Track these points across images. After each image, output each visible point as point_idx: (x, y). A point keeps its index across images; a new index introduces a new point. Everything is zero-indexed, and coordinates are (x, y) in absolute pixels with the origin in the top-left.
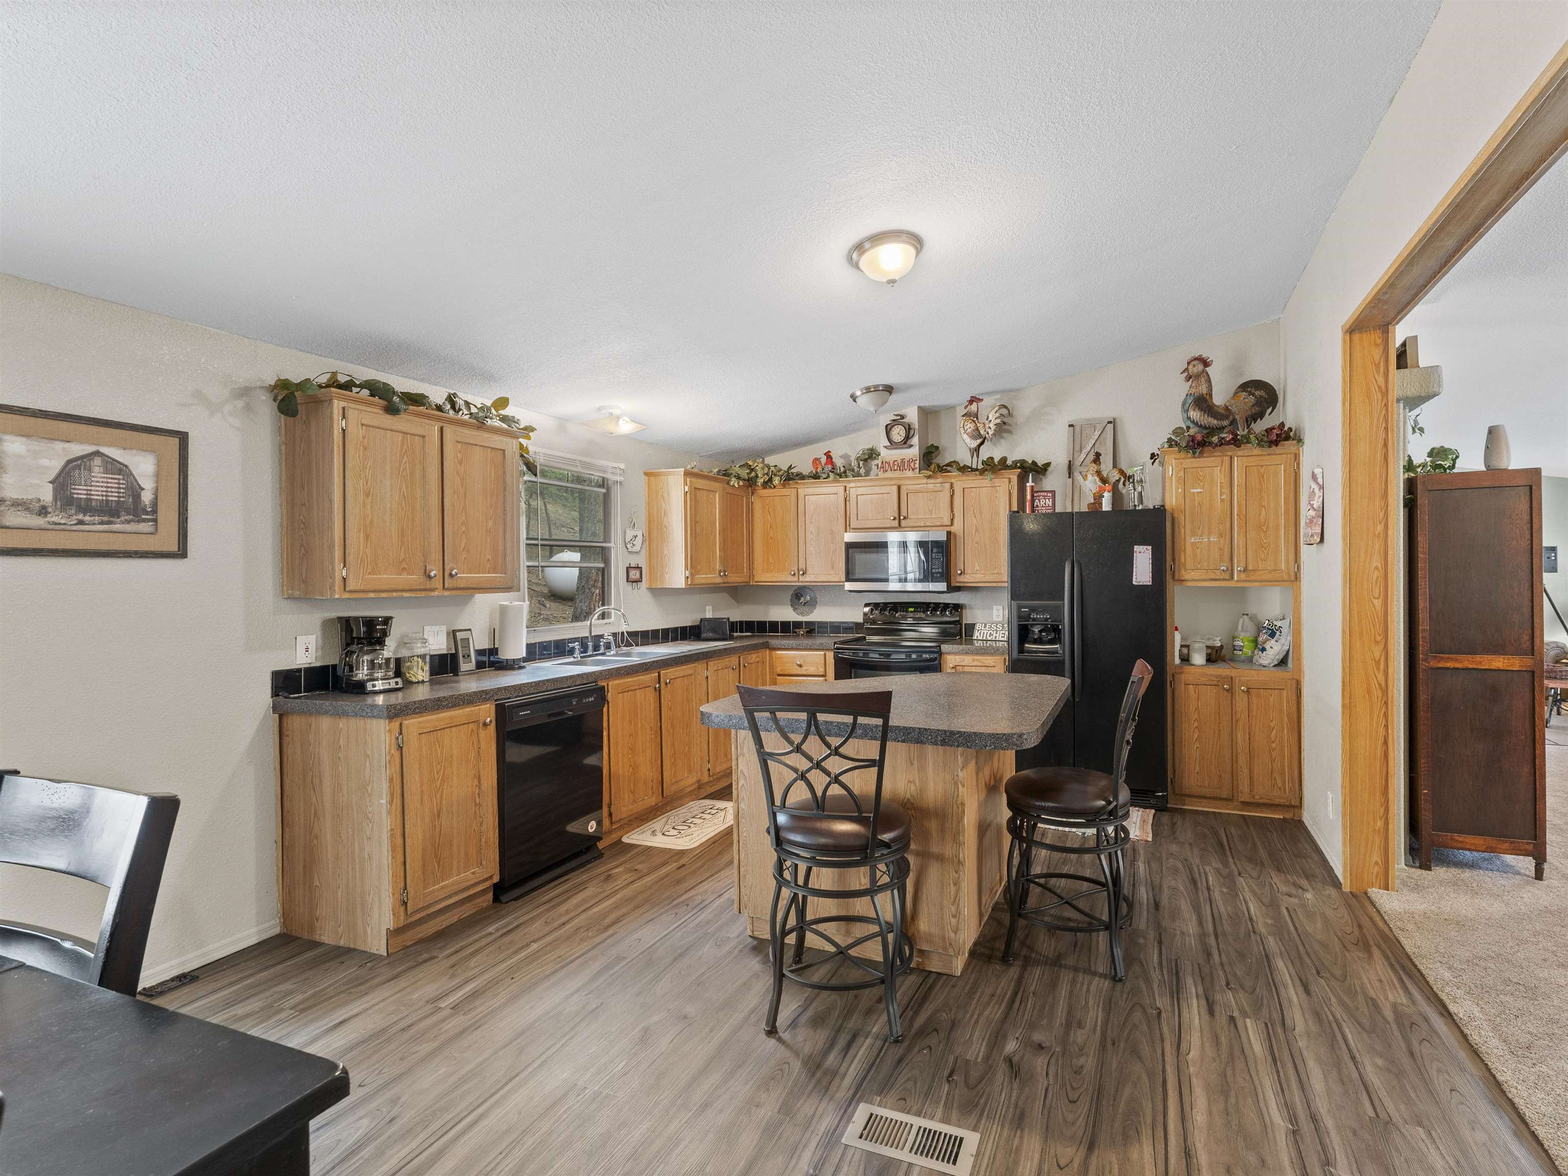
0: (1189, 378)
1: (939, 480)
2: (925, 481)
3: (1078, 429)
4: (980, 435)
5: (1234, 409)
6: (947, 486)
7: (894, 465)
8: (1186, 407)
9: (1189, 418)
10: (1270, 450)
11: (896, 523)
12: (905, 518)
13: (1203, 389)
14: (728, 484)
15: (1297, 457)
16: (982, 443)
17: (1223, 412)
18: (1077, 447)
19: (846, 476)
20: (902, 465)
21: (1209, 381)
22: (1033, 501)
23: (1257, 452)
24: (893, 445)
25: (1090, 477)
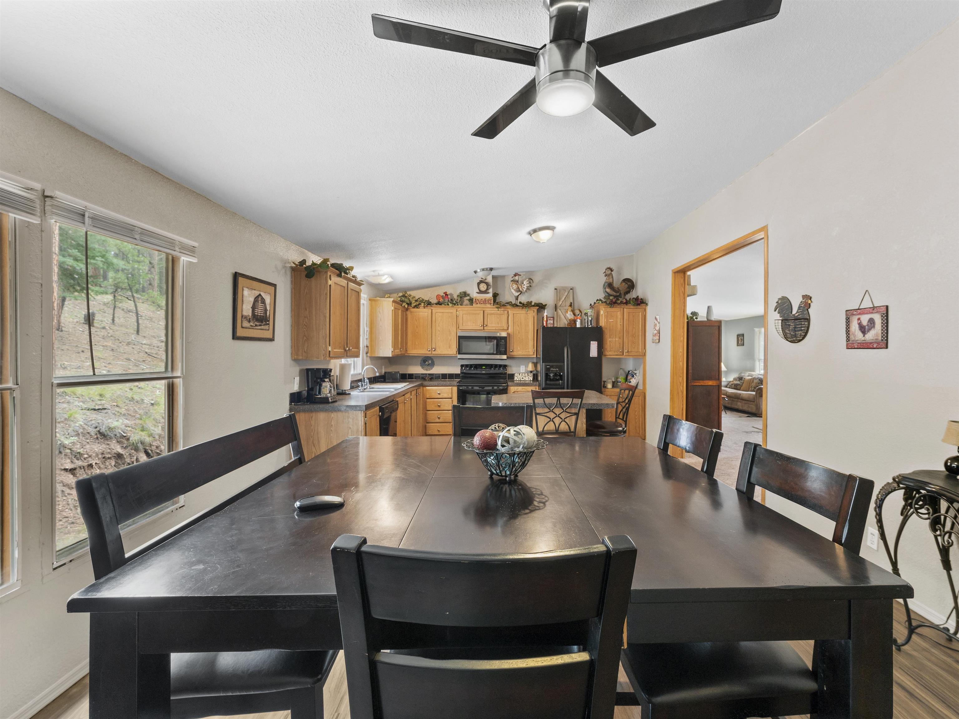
0: (606, 275)
1: (502, 309)
2: (497, 309)
3: (558, 291)
4: (520, 291)
5: (620, 289)
6: (506, 312)
7: (481, 301)
8: (605, 287)
9: (606, 291)
10: (636, 307)
11: (482, 328)
12: (486, 326)
13: (611, 280)
14: (401, 305)
15: (645, 310)
16: (520, 294)
17: (617, 289)
18: (558, 299)
19: (457, 305)
20: (485, 302)
21: (613, 277)
22: (547, 321)
23: (632, 307)
24: (481, 292)
25: (569, 312)
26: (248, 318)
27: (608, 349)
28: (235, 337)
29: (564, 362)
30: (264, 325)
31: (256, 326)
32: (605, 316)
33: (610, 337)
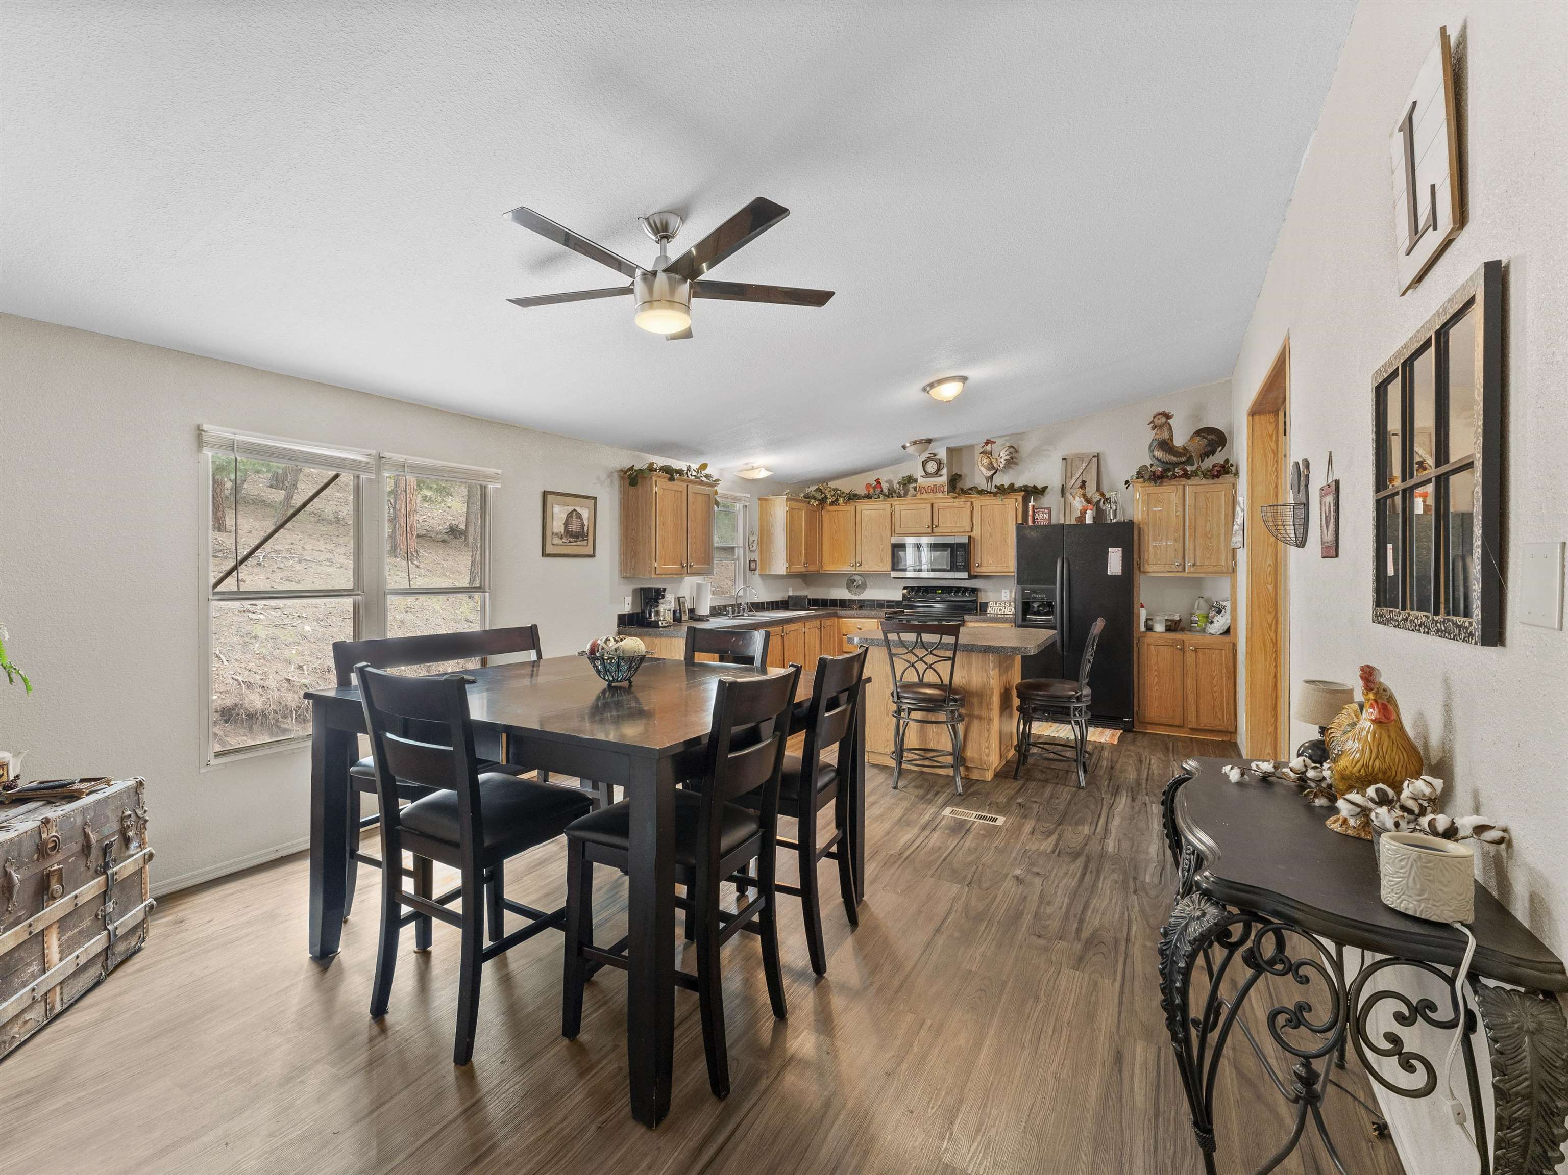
0: (1154, 428)
1: (963, 500)
2: (952, 500)
3: (1069, 461)
4: (993, 468)
5: (1190, 449)
6: (969, 504)
7: (928, 489)
8: (1152, 449)
9: (1154, 456)
10: (1211, 481)
11: (929, 532)
12: (936, 527)
13: (1166, 435)
15: (1234, 486)
16: (995, 473)
17: (1181, 451)
18: (1069, 475)
19: (892, 497)
20: (934, 489)
21: (1170, 429)
22: (1034, 515)
23: (1204, 481)
24: (927, 475)
25: (1077, 498)
26: (560, 535)
27: (1151, 561)
28: (544, 554)
29: (1055, 585)
30: (581, 541)
31: (570, 542)
32: (1143, 502)
33: (1154, 540)
